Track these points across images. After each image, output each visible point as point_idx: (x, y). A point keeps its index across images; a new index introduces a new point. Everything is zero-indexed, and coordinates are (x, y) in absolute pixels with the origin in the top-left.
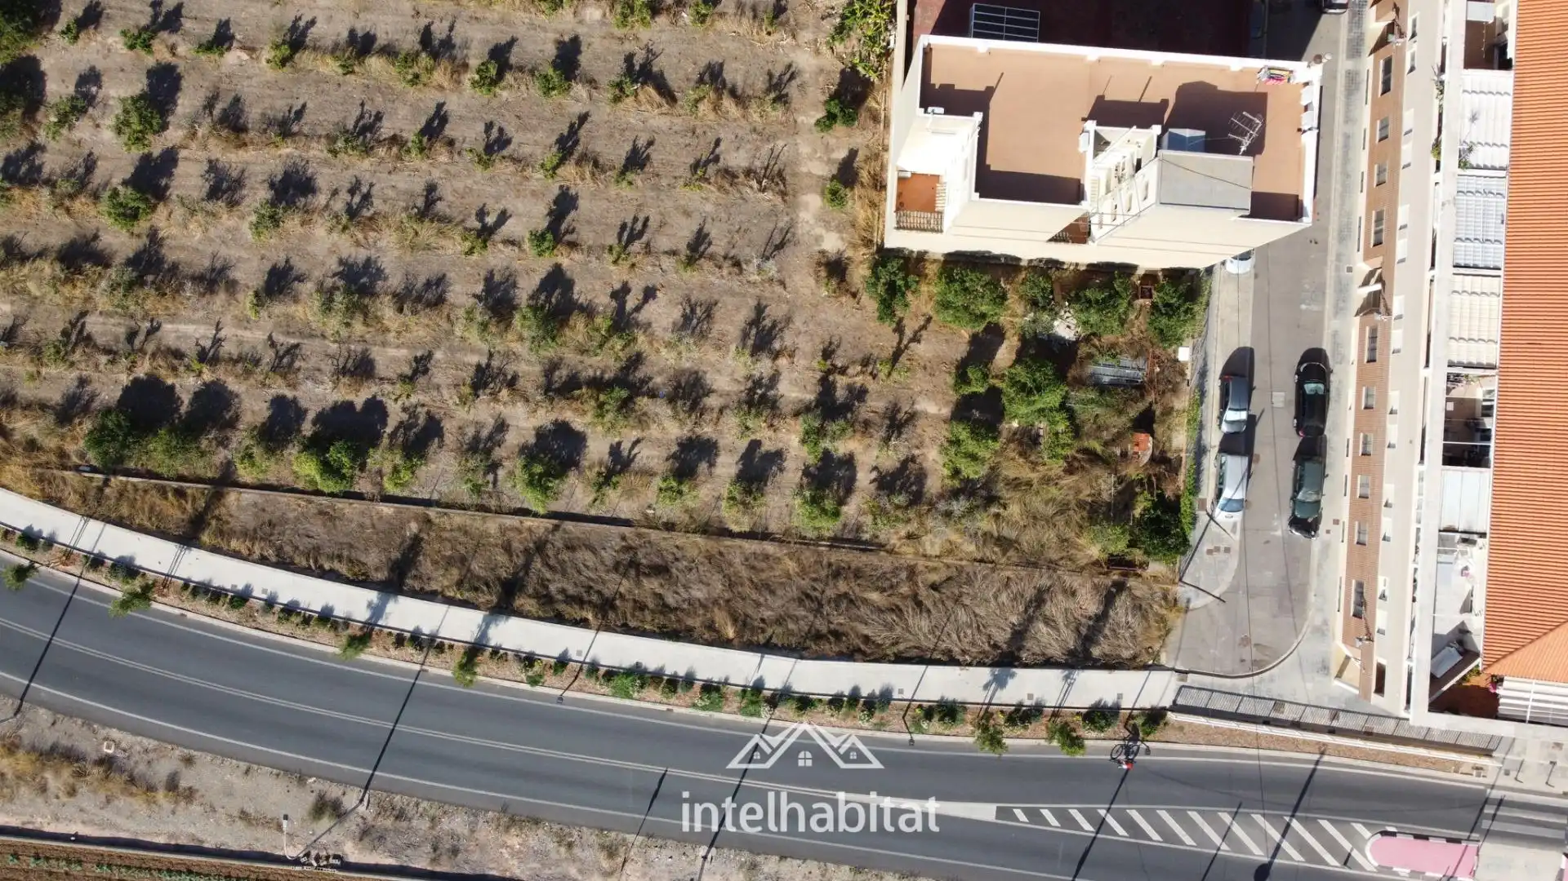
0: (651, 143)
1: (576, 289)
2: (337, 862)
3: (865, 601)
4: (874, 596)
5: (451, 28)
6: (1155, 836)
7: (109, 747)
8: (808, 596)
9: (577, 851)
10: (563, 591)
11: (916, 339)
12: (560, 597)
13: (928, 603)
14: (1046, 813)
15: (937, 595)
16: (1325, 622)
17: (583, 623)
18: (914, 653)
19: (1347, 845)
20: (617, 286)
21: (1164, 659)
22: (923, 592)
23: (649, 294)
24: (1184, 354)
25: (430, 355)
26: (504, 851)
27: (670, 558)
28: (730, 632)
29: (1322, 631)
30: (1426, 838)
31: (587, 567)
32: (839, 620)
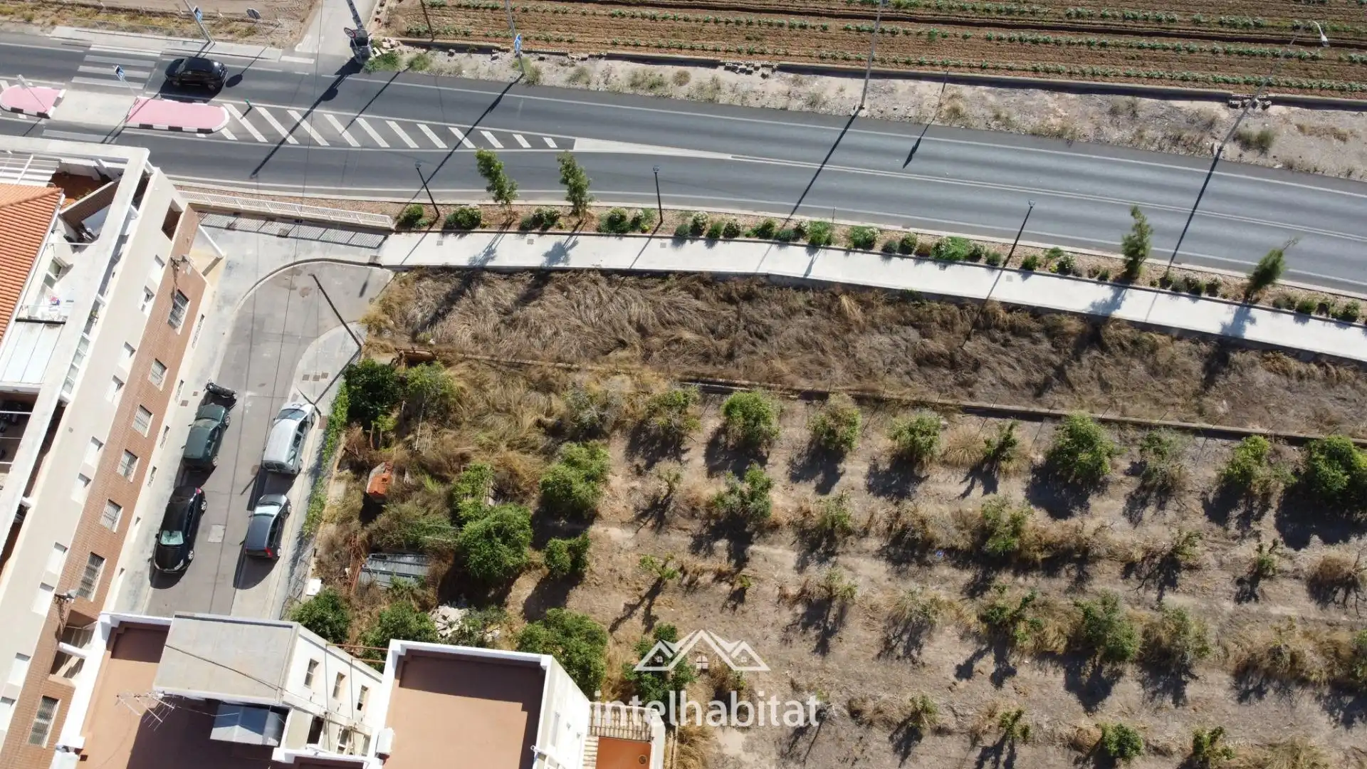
2: (1233, 102)
3: (698, 332)
4: (687, 335)
6: (424, 128)
8: (761, 337)
9: (990, 114)
10: (1035, 342)
11: (630, 609)
12: (1038, 335)
13: (631, 330)
14: (525, 144)
15: (621, 337)
16: (219, 308)
17: (1011, 308)
18: (649, 282)
19: (246, 123)
20: (1008, 684)
21: (391, 275)
22: (635, 338)
23: (965, 671)
24: (314, 587)
25: (1239, 603)
26: (1064, 114)
27: (915, 376)
28: (845, 300)
29: (226, 300)
30: (171, 129)
31: (1010, 366)
32: (729, 312)
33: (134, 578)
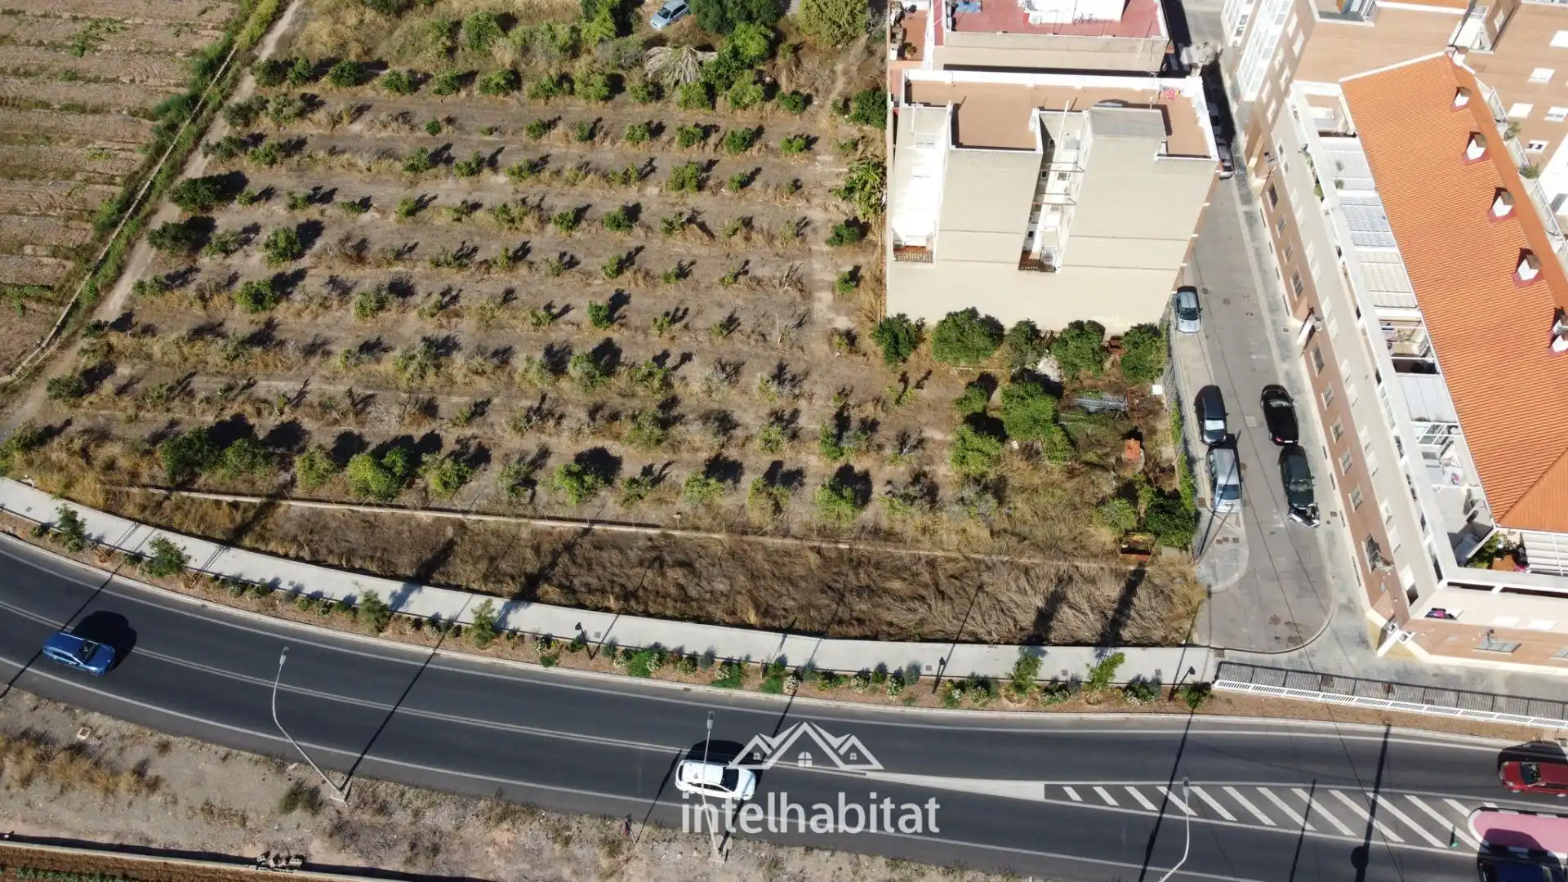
0: (693, 263)
1: (623, 356)
2: (299, 863)
3: (886, 591)
4: (896, 585)
5: (542, 200)
6: (1227, 815)
7: (83, 733)
8: (830, 587)
10: (587, 585)
11: (919, 386)
13: (950, 592)
14: (1101, 791)
15: (957, 583)
16: (1350, 600)
18: (940, 635)
19: (1449, 826)
20: (659, 353)
21: (1196, 639)
22: (944, 583)
23: (686, 357)
24: (1157, 389)
25: (489, 401)
26: (490, 849)
27: (695, 556)
28: (753, 618)
29: (1350, 608)
30: (1534, 813)
31: (612, 564)
32: (862, 606)
33: (1300, 392)
